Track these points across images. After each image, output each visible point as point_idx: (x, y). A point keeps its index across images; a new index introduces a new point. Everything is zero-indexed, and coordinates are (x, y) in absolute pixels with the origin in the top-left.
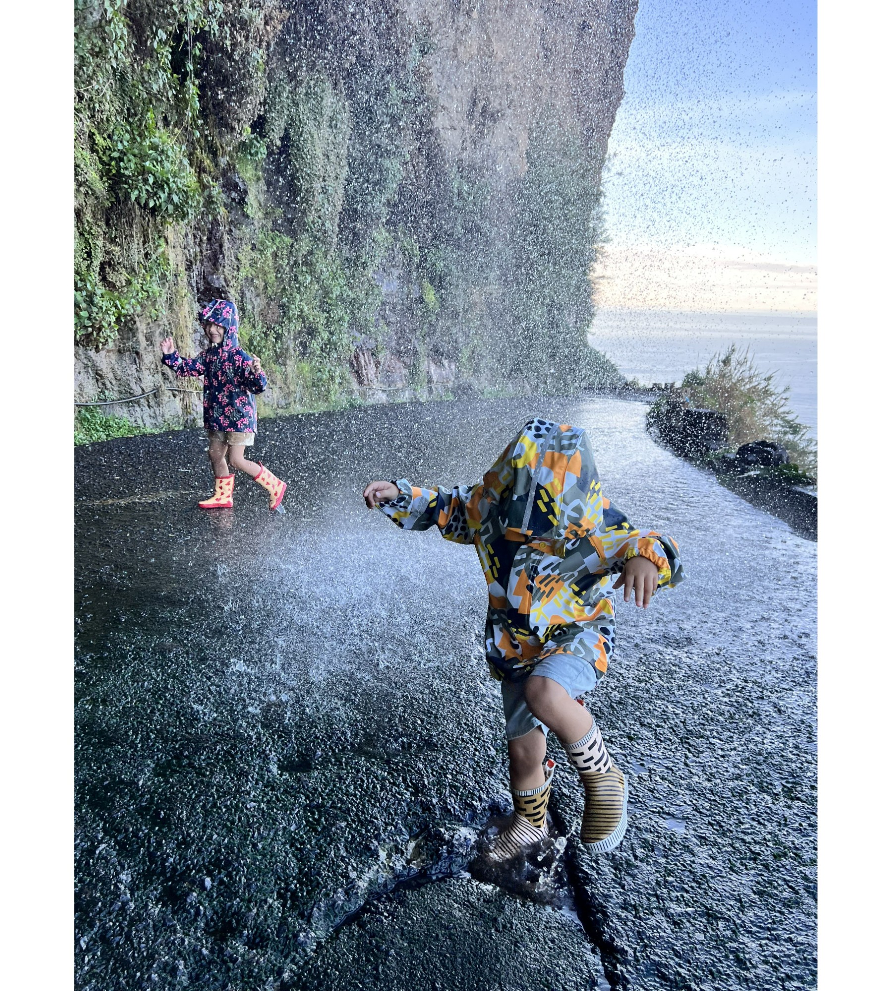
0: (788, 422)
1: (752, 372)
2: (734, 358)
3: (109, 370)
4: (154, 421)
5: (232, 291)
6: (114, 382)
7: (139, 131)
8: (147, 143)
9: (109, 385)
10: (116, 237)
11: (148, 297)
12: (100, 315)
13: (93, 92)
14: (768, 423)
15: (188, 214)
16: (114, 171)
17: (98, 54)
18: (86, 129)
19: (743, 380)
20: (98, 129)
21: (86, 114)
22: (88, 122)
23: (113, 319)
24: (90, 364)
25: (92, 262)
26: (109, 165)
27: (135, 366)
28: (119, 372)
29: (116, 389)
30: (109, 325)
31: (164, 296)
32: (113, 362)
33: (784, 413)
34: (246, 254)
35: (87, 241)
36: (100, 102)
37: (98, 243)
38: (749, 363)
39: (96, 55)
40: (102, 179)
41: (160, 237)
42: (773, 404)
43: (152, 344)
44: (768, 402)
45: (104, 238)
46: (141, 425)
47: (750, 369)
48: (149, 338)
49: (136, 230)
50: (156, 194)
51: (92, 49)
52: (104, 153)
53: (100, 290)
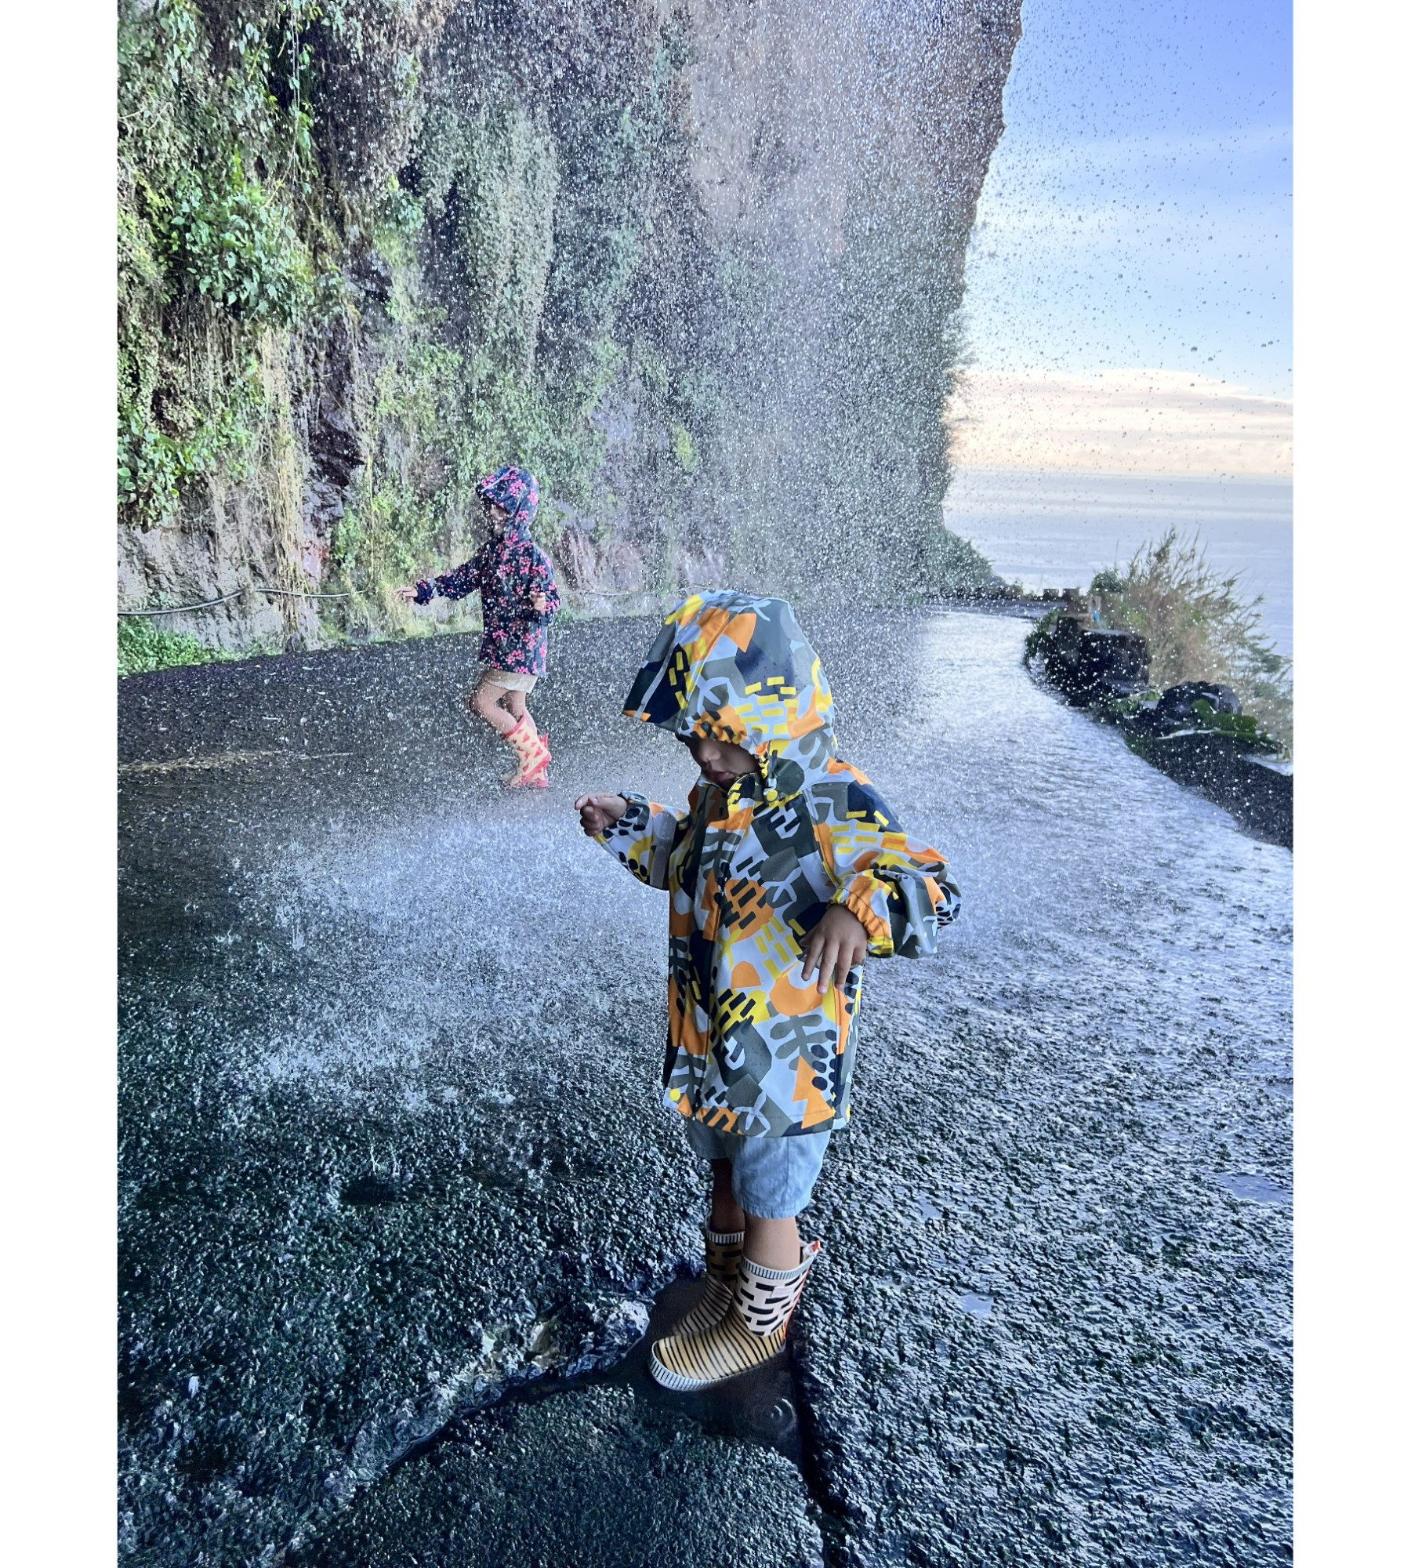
0: (1260, 652)
1: (1203, 571)
2: (1173, 549)
3: (166, 560)
4: (236, 641)
5: (365, 437)
6: (174, 579)
7: (216, 184)
8: (229, 203)
9: (165, 584)
10: (179, 351)
11: (229, 446)
12: (151, 473)
13: (143, 123)
14: (1227, 654)
15: (290, 314)
16: (175, 248)
17: (149, 60)
18: (131, 181)
19: (1188, 584)
20: (152, 181)
21: (131, 156)
22: (134, 170)
23: (172, 480)
24: (135, 550)
25: (139, 390)
26: (169, 237)
27: (207, 554)
28: (181, 563)
29: (177, 589)
30: (165, 489)
31: (256, 445)
32: (173, 547)
33: (1254, 637)
34: (387, 381)
35: (131, 355)
36: (154, 138)
37: (148, 359)
38: (1197, 558)
39: (145, 62)
40: (156, 259)
41: (249, 352)
42: (1237, 624)
43: (234, 518)
44: (1228, 620)
45: (160, 353)
46: (216, 646)
47: (1200, 567)
48: (230, 511)
49: (211, 341)
50: (241, 282)
51: (141, 54)
52: (161, 219)
53: (153, 433)
